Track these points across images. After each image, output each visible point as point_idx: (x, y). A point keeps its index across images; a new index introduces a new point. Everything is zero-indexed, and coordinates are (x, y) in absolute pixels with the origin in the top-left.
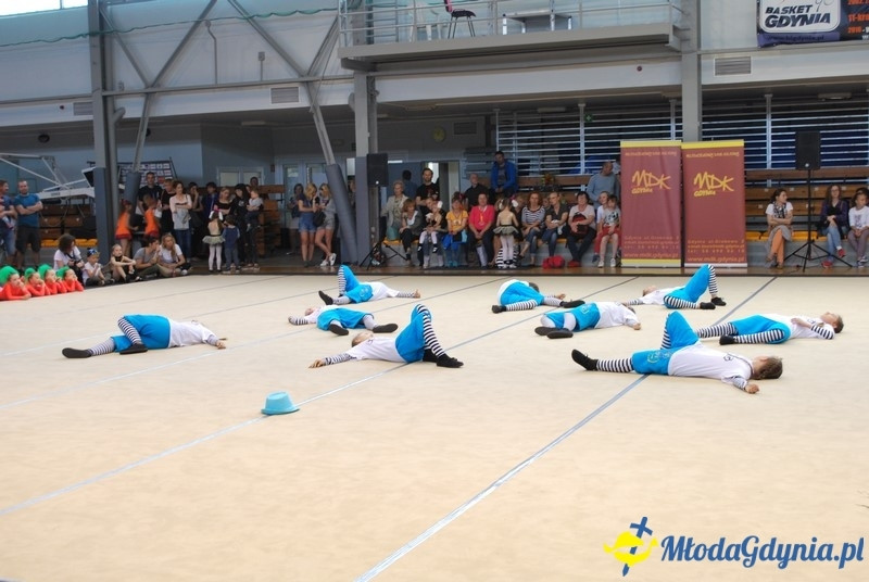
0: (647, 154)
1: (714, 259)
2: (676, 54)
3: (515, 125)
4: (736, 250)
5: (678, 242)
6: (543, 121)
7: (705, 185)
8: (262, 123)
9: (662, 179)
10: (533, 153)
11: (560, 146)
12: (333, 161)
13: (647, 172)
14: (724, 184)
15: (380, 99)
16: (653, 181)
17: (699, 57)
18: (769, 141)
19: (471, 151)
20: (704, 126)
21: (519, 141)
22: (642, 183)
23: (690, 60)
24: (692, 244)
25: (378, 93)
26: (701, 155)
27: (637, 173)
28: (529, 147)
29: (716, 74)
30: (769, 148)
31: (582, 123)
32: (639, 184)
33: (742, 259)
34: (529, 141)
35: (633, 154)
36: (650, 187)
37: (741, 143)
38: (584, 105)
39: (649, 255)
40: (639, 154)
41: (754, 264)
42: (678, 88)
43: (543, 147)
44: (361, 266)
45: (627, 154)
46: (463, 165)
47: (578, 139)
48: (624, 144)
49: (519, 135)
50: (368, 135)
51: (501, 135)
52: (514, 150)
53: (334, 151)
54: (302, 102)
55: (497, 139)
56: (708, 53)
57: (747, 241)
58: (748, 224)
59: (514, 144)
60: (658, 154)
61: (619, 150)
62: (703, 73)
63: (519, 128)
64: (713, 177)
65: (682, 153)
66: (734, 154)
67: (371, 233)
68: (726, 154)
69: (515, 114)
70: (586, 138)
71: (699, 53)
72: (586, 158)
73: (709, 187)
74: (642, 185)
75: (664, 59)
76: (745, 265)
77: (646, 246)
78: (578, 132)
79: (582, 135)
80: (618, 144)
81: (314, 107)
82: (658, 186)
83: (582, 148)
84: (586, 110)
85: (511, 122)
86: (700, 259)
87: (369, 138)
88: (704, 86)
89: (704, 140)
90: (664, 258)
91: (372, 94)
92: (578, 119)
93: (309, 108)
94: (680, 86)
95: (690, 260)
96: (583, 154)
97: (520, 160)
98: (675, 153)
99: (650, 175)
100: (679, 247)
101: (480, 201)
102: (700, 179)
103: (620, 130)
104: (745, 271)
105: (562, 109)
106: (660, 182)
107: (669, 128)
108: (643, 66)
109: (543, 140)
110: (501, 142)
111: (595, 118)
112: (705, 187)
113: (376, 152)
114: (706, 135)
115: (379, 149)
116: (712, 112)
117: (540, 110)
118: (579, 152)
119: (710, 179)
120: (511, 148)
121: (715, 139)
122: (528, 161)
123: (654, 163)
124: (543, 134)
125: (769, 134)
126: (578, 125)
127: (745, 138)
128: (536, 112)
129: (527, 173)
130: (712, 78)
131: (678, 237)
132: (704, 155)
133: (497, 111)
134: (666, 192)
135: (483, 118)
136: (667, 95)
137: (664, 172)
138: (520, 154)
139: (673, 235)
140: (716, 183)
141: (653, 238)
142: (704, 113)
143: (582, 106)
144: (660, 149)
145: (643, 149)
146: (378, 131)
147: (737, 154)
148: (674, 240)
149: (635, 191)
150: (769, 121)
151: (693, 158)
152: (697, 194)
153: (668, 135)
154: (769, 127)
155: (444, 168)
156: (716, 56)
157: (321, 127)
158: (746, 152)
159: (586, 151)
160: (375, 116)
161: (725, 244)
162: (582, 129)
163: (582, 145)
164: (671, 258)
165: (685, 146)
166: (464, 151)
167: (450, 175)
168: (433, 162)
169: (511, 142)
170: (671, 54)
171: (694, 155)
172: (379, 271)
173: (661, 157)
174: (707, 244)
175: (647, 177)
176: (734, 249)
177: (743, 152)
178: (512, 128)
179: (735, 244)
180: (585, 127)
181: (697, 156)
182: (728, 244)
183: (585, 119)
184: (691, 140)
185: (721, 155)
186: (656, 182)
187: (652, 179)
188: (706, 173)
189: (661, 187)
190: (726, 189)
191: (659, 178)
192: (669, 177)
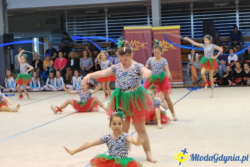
0: (136, 32)
4: (178, 76)
6: (88, 17)
7: (163, 46)
10: (84, 33)
11: (96, 29)
13: (136, 41)
14: (171, 46)
16: (139, 45)
18: (192, 26)
19: (54, 32)
20: (162, 19)
21: (77, 27)
25: (8, 4)
26: (161, 33)
27: (132, 41)
28: (82, 30)
30: (192, 29)
31: (106, 18)
33: (181, 80)
34: (82, 27)
35: (130, 33)
37: (178, 27)
40: (132, 32)
41: (186, 82)
42: (150, 2)
43: (89, 29)
45: (127, 33)
46: (51, 38)
47: (105, 26)
48: (126, 28)
49: (77, 24)
50: (3, 25)
51: (68, 24)
52: (75, 31)
55: (67, 26)
57: (183, 72)
58: (183, 64)
59: (75, 28)
60: (141, 32)
63: (77, 21)
65: (152, 32)
68: (172, 32)
69: (75, 14)
70: (109, 25)
72: (109, 34)
73: (165, 47)
74: (135, 47)
76: (182, 83)
78: (105, 22)
79: (107, 24)
80: (123, 28)
82: (142, 47)
83: (107, 30)
84: (108, 12)
85: (73, 18)
87: (4, 27)
89: (162, 25)
91: (5, 5)
92: (104, 16)
96: (107, 33)
98: (149, 32)
99: (138, 42)
101: (59, 55)
102: (161, 44)
103: (125, 21)
104: (182, 86)
105: (97, 12)
106: (143, 45)
107: (147, 20)
109: (88, 26)
110: (68, 27)
111: (113, 16)
113: (8, 33)
114: (163, 24)
116: (166, 13)
118: (105, 32)
119: (165, 44)
120: (73, 30)
121: (167, 25)
123: (139, 37)
124: (88, 23)
125: (192, 22)
127: (181, 25)
128: (85, 13)
129: (81, 42)
133: (66, 13)
134: (146, 50)
135: (60, 16)
136: (145, 5)
137: (144, 41)
138: (77, 33)
140: (168, 45)
142: (162, 13)
143: (106, 10)
144: (142, 30)
145: (134, 30)
146: (9, 23)
147: (177, 32)
150: (192, 16)
153: (147, 23)
154: (192, 19)
155: (41, 40)
158: (181, 31)
159: (109, 31)
160: (7, 16)
162: (106, 21)
163: (107, 27)
165: (154, 29)
166: (51, 32)
167: (45, 43)
168: (36, 37)
169: (73, 27)
171: (157, 33)
173: (143, 34)
175: (137, 43)
176: (177, 75)
177: (180, 31)
178: (74, 21)
179: (177, 73)
180: (108, 20)
181: (159, 33)
182: (174, 73)
183: (108, 16)
184: (156, 26)
185: (170, 32)
186: (141, 45)
187: (139, 44)
188: (163, 41)
189: (143, 48)
190: (173, 48)
191: (142, 43)
192: (146, 43)
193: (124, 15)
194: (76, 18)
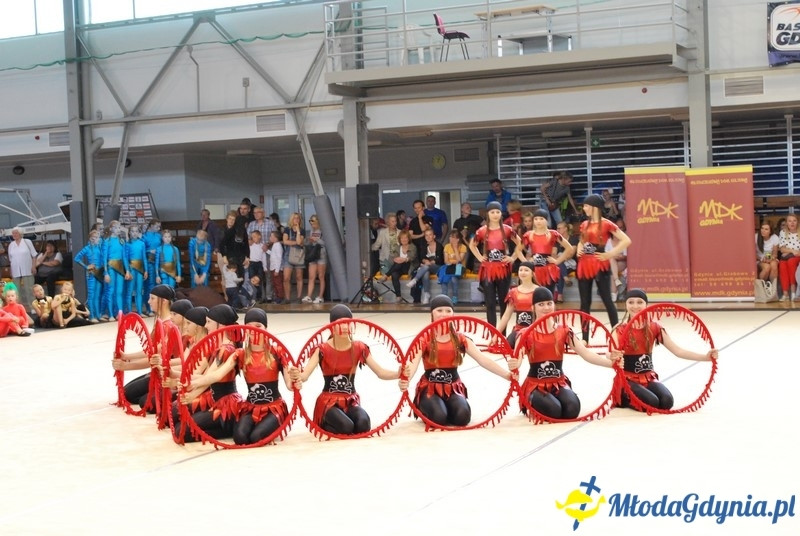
0: (653, 181)
1: (722, 293)
2: (682, 75)
3: (519, 151)
4: (746, 282)
5: (688, 275)
6: (549, 146)
7: (712, 214)
8: (249, 152)
9: (670, 207)
10: (539, 181)
12: (321, 192)
13: (653, 200)
14: (731, 212)
15: (371, 126)
16: (660, 210)
17: (707, 77)
18: (791, 165)
19: (472, 179)
20: (715, 150)
21: (523, 168)
22: (648, 211)
23: (698, 81)
24: (701, 277)
25: (368, 119)
26: (706, 182)
27: (643, 202)
29: (726, 95)
30: (791, 172)
31: (588, 148)
32: (644, 213)
34: (535, 168)
35: (638, 181)
36: (656, 217)
37: (749, 169)
38: (591, 129)
39: (657, 289)
40: (645, 181)
42: (685, 111)
44: (351, 303)
45: (632, 182)
46: (465, 194)
47: (585, 165)
48: (629, 171)
49: (523, 161)
50: (358, 164)
51: (502, 162)
52: (517, 178)
53: (322, 180)
54: (289, 130)
55: (499, 166)
56: (716, 73)
59: (517, 171)
60: (665, 180)
61: (623, 177)
62: (711, 94)
63: (523, 155)
64: (720, 205)
65: (688, 179)
66: (743, 180)
67: (362, 268)
68: (734, 181)
69: (518, 138)
70: (593, 164)
71: (707, 73)
72: (594, 185)
73: (716, 216)
74: (649, 214)
75: (670, 79)
77: (653, 279)
78: (585, 158)
79: (589, 160)
80: (622, 170)
81: (301, 135)
82: (666, 215)
83: (590, 175)
84: (592, 134)
85: (514, 148)
86: (708, 293)
87: (359, 168)
88: (714, 108)
89: (715, 165)
90: (673, 292)
91: (362, 121)
92: (584, 144)
93: (296, 136)
94: (688, 108)
95: (696, 293)
96: (590, 181)
97: (524, 189)
98: (682, 180)
99: (657, 204)
100: (688, 280)
102: (706, 207)
104: (753, 305)
105: (569, 133)
106: (668, 211)
107: (682, 152)
108: (648, 88)
109: (549, 167)
110: (503, 169)
111: (602, 143)
112: (711, 216)
113: (367, 181)
114: (717, 160)
115: (371, 178)
116: (722, 135)
117: (544, 135)
119: (716, 207)
120: (514, 175)
121: (722, 164)
122: (534, 189)
123: (660, 191)
124: (549, 160)
125: (790, 157)
126: (584, 151)
127: (755, 163)
128: (541, 137)
130: (722, 100)
131: (687, 270)
132: (711, 182)
133: (498, 136)
134: (674, 221)
135: (487, 143)
136: (677, 118)
137: (671, 200)
138: (524, 182)
139: (682, 267)
140: (723, 211)
141: (660, 270)
142: (714, 136)
143: (588, 130)
144: (666, 176)
145: (648, 176)
146: (370, 160)
147: (745, 180)
148: (683, 272)
149: (641, 221)
150: (790, 144)
151: (697, 185)
152: (703, 223)
153: (682, 160)
155: (446, 197)
156: (726, 76)
157: (309, 156)
158: (755, 178)
159: (594, 178)
160: (366, 143)
161: (734, 277)
162: (589, 155)
163: (589, 169)
164: (680, 292)
165: (690, 172)
166: (466, 179)
167: (452, 204)
168: (435, 191)
169: (513, 169)
170: (677, 75)
171: (699, 182)
172: (371, 308)
173: (668, 184)
174: (715, 276)
175: (654, 206)
176: (744, 282)
177: (751, 178)
178: (515, 155)
179: (745, 276)
180: (592, 151)
181: (702, 183)
182: (737, 276)
183: (592, 144)
184: (700, 166)
185: (728, 181)
186: (663, 210)
187: (659, 207)
188: (712, 201)
189: (668, 216)
190: (734, 217)
191: (667, 206)
192: (677, 206)
193: (633, 141)
194: (522, 148)
